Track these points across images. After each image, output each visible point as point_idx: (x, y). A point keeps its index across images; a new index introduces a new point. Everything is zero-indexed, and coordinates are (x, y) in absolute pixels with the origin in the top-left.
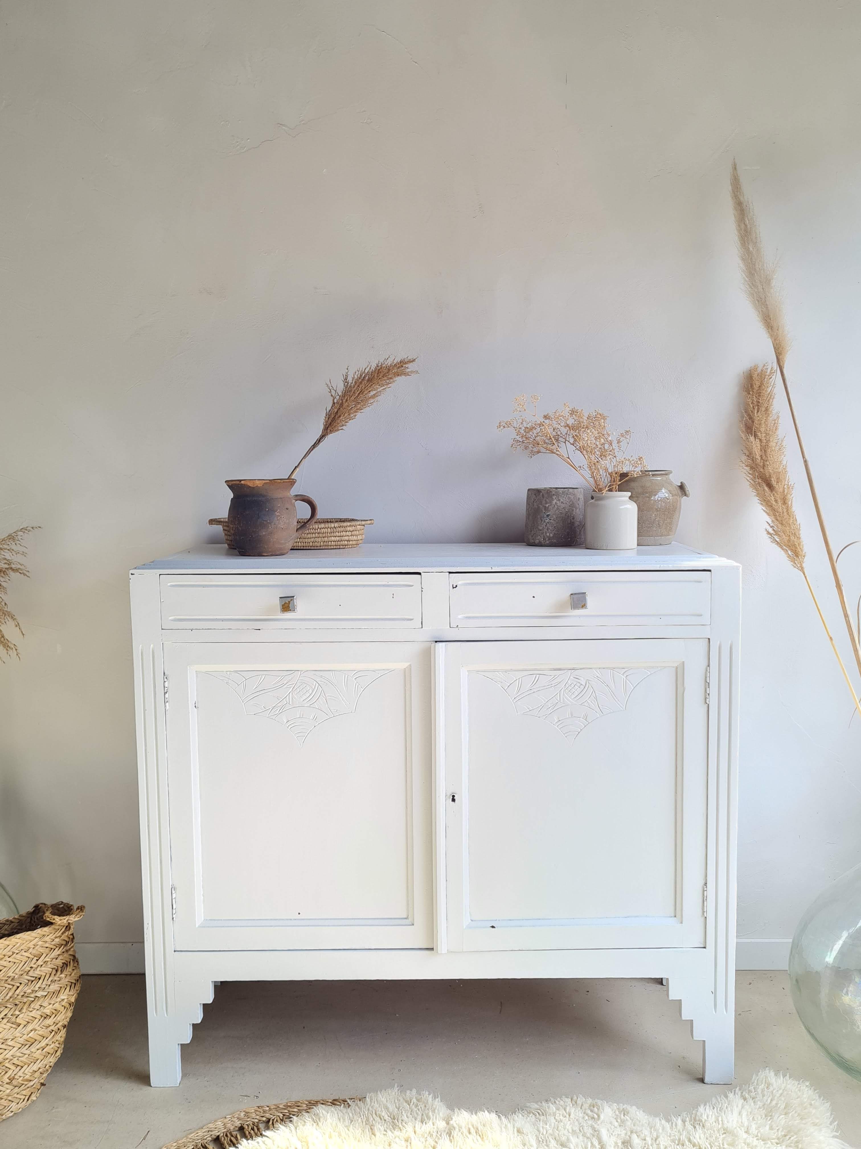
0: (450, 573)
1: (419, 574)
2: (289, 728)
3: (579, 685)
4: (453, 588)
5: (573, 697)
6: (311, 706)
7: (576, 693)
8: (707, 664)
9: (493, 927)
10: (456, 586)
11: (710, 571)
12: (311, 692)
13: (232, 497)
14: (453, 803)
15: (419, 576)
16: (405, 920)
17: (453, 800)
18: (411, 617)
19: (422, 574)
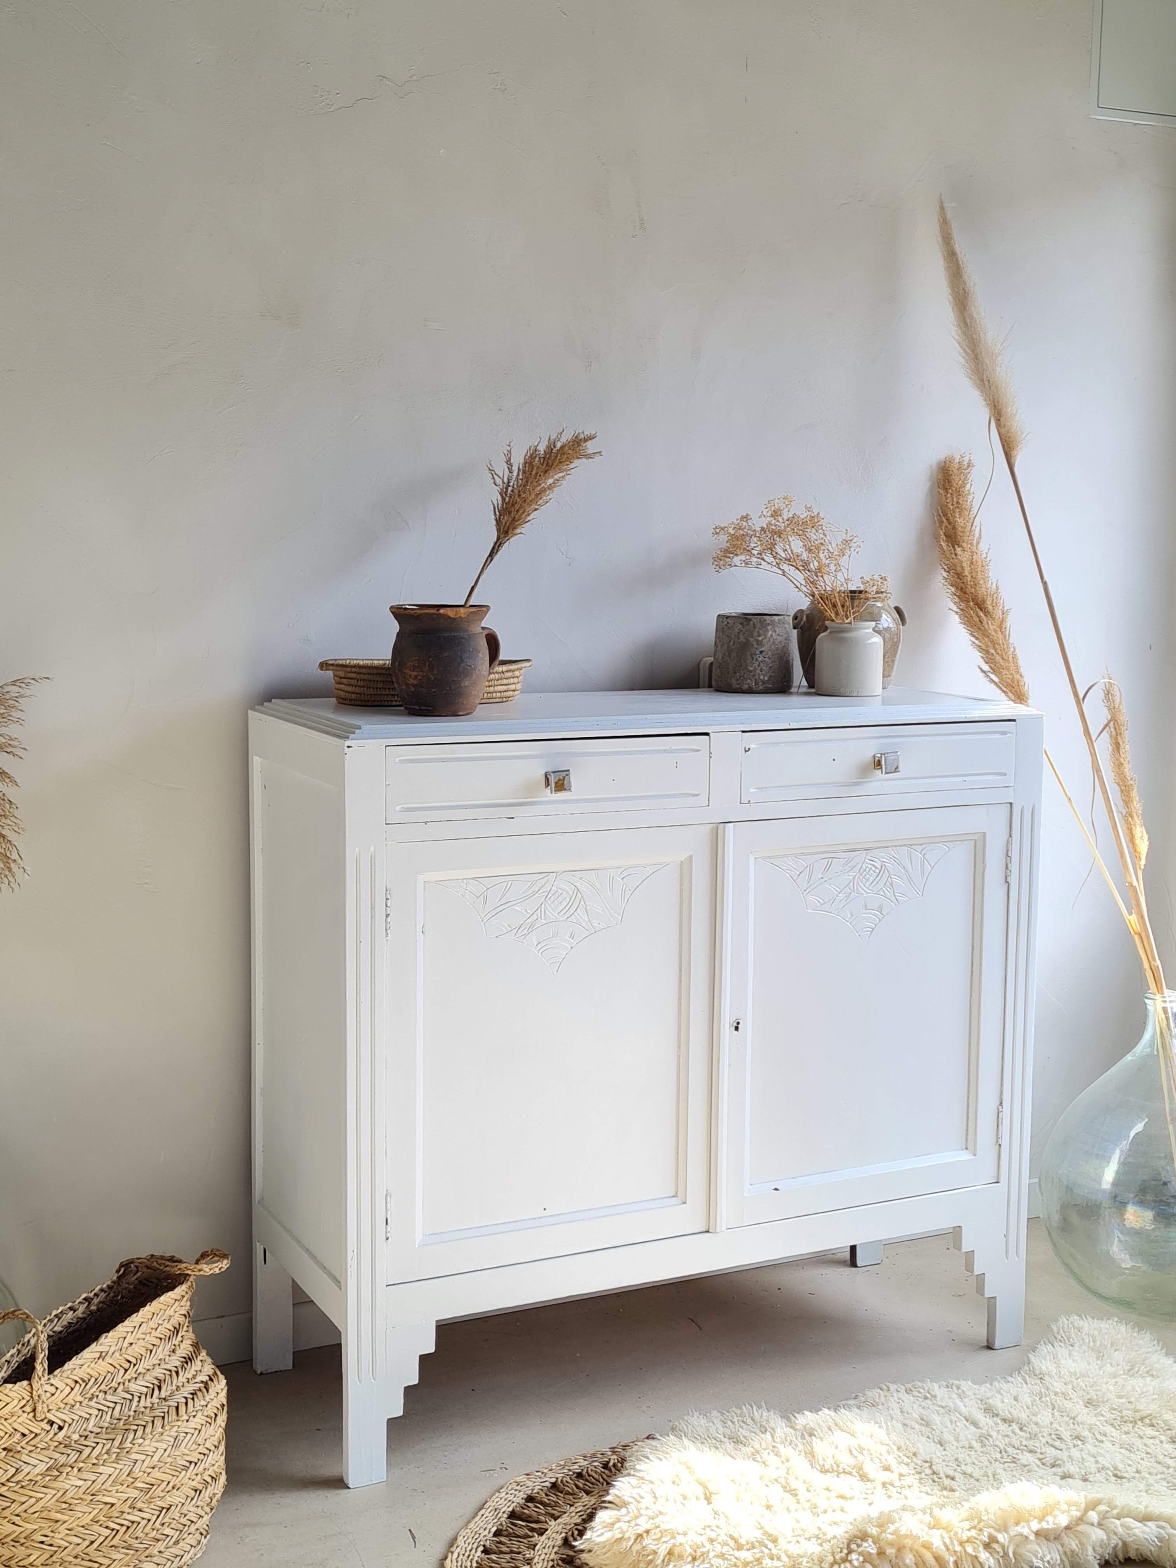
0: (743, 732)
1: (707, 734)
2: (540, 952)
3: (873, 868)
4: (746, 751)
5: (868, 883)
6: (568, 920)
7: (871, 879)
8: (1008, 835)
9: (776, 1189)
10: (749, 749)
11: (1014, 720)
12: (568, 899)
13: (398, 630)
14: (736, 1032)
15: (706, 737)
16: (674, 1199)
17: (737, 1029)
18: (697, 793)
19: (712, 735)
